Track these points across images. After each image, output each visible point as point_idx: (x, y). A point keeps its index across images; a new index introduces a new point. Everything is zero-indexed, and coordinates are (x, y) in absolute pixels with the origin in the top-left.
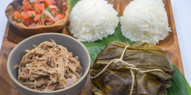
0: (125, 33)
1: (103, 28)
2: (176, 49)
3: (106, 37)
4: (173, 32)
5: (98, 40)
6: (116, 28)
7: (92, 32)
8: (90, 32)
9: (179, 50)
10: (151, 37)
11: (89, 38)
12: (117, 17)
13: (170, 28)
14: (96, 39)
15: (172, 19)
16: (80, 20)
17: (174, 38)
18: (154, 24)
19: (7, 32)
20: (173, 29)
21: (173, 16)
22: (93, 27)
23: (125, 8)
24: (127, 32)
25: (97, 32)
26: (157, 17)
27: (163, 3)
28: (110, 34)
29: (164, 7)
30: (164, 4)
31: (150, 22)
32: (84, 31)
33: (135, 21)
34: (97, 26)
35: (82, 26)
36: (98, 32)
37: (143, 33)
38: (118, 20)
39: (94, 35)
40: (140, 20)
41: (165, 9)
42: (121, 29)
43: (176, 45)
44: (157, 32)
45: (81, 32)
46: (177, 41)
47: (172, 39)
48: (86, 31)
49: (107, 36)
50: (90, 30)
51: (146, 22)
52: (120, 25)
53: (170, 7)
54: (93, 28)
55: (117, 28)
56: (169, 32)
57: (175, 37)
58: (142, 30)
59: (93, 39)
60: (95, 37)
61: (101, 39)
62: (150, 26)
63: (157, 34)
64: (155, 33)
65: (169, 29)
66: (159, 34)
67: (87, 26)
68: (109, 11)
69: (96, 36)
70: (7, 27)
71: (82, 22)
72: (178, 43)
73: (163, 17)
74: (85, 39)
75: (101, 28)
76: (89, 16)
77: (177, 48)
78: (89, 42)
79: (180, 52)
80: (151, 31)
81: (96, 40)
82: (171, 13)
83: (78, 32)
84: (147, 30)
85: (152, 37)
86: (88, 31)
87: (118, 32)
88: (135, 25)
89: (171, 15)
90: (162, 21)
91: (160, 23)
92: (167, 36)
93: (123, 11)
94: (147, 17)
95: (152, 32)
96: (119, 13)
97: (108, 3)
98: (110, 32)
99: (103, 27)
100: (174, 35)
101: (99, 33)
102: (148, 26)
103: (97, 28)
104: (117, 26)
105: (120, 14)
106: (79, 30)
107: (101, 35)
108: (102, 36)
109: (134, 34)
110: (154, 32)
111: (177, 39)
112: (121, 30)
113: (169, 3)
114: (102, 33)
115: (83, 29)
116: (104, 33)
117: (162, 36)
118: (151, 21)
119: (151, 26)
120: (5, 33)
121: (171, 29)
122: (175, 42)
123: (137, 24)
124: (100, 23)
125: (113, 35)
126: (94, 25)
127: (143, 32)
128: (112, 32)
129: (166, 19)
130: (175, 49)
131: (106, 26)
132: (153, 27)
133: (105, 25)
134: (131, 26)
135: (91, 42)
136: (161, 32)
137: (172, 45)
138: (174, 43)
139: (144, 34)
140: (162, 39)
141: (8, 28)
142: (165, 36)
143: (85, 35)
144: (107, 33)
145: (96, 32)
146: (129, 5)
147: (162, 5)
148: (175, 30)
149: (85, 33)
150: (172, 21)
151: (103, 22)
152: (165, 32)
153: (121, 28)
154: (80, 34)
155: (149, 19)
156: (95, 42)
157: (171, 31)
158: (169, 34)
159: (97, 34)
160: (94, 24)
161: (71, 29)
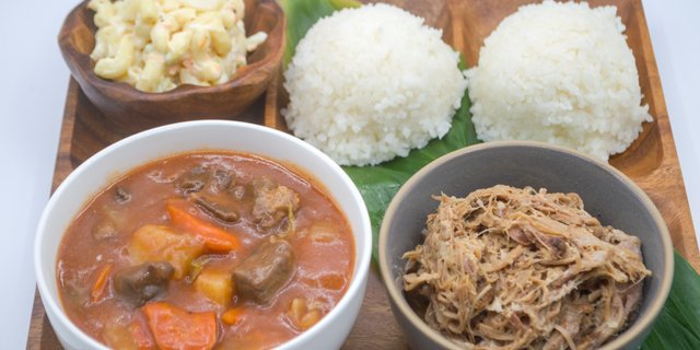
0: (488, 128)
1: (409, 116)
2: (671, 187)
3: (420, 147)
4: (656, 121)
5: (392, 157)
6: (454, 113)
7: (373, 130)
8: (363, 132)
9: (683, 188)
10: (582, 142)
11: (362, 152)
12: (458, 72)
13: (647, 107)
14: (384, 154)
15: (651, 74)
16: (328, 90)
17: (660, 145)
18: (592, 97)
19: (69, 134)
20: (659, 109)
21: (654, 63)
22: (377, 112)
23: (486, 41)
24: (492, 125)
25: (389, 131)
26: (601, 72)
27: (619, 19)
28: (434, 136)
29: (623, 33)
30: (623, 22)
31: (575, 91)
32: (345, 129)
33: (522, 89)
34: (389, 109)
35: (336, 110)
36: (393, 129)
37: (552, 131)
38: (461, 85)
39: (378, 140)
40: (541, 87)
41: (627, 41)
42: (472, 115)
43: (671, 171)
44: (601, 125)
45: (332, 133)
46: (674, 155)
47: (656, 147)
48: (349, 127)
49: (426, 143)
50: (364, 123)
51: (562, 92)
52: (467, 101)
53: (641, 28)
54: (375, 117)
55: (458, 111)
56: (645, 124)
57: (664, 139)
58: (551, 120)
59: (374, 155)
60: (384, 149)
61: (404, 154)
62: (576, 107)
63: (601, 131)
64: (594, 129)
65: (642, 113)
66: (609, 133)
67: (355, 110)
68: (431, 52)
69: (387, 144)
70: (65, 117)
71: (335, 96)
72: (678, 163)
73: (622, 71)
74: (348, 157)
75: (404, 115)
76: (360, 76)
77: (674, 182)
78: (361, 165)
79: (684, 197)
80: (582, 122)
81: (386, 158)
82: (645, 49)
83: (319, 133)
84: (568, 119)
85: (584, 145)
86: (357, 128)
87: (461, 126)
88: (524, 102)
89: (647, 57)
90: (618, 87)
91: (611, 93)
92: (636, 137)
93: (479, 50)
94: (565, 75)
95: (586, 126)
96: (461, 57)
97: (424, 24)
98: (435, 129)
99: (409, 112)
100: (662, 132)
101: (398, 133)
102: (571, 108)
103: (390, 116)
104: (458, 105)
105: (468, 60)
106: (325, 127)
107: (403, 139)
108: (407, 146)
109: (518, 134)
110: (591, 127)
111: (674, 148)
112: (474, 119)
113: (638, 14)
114: (406, 132)
115: (341, 122)
116: (413, 133)
117: (620, 138)
118: (581, 86)
119: (582, 104)
120: (63, 141)
121: (652, 111)
122: (667, 161)
123: (530, 101)
124: (400, 98)
125: (445, 138)
126: (378, 107)
127: (552, 126)
128: (442, 127)
129: (631, 77)
130: (667, 184)
131: (420, 109)
132: (588, 109)
133: (419, 106)
134: (509, 108)
135: (370, 165)
136: (616, 126)
137: (656, 172)
138: (665, 162)
139: (557, 136)
140: (621, 149)
141: (71, 122)
142: (630, 136)
143: (348, 141)
144: (423, 133)
145: (386, 130)
146: (498, 29)
147: (617, 25)
148: (666, 117)
149: (348, 134)
150: (652, 81)
151: (410, 94)
152: (628, 122)
153: (472, 110)
154: (328, 139)
155: (572, 82)
156: (384, 164)
157: (650, 119)
158: (642, 130)
159: (390, 138)
160: (379, 102)
161: (293, 119)
